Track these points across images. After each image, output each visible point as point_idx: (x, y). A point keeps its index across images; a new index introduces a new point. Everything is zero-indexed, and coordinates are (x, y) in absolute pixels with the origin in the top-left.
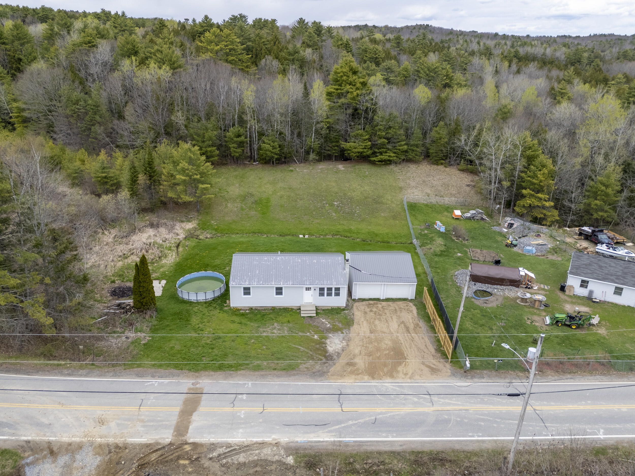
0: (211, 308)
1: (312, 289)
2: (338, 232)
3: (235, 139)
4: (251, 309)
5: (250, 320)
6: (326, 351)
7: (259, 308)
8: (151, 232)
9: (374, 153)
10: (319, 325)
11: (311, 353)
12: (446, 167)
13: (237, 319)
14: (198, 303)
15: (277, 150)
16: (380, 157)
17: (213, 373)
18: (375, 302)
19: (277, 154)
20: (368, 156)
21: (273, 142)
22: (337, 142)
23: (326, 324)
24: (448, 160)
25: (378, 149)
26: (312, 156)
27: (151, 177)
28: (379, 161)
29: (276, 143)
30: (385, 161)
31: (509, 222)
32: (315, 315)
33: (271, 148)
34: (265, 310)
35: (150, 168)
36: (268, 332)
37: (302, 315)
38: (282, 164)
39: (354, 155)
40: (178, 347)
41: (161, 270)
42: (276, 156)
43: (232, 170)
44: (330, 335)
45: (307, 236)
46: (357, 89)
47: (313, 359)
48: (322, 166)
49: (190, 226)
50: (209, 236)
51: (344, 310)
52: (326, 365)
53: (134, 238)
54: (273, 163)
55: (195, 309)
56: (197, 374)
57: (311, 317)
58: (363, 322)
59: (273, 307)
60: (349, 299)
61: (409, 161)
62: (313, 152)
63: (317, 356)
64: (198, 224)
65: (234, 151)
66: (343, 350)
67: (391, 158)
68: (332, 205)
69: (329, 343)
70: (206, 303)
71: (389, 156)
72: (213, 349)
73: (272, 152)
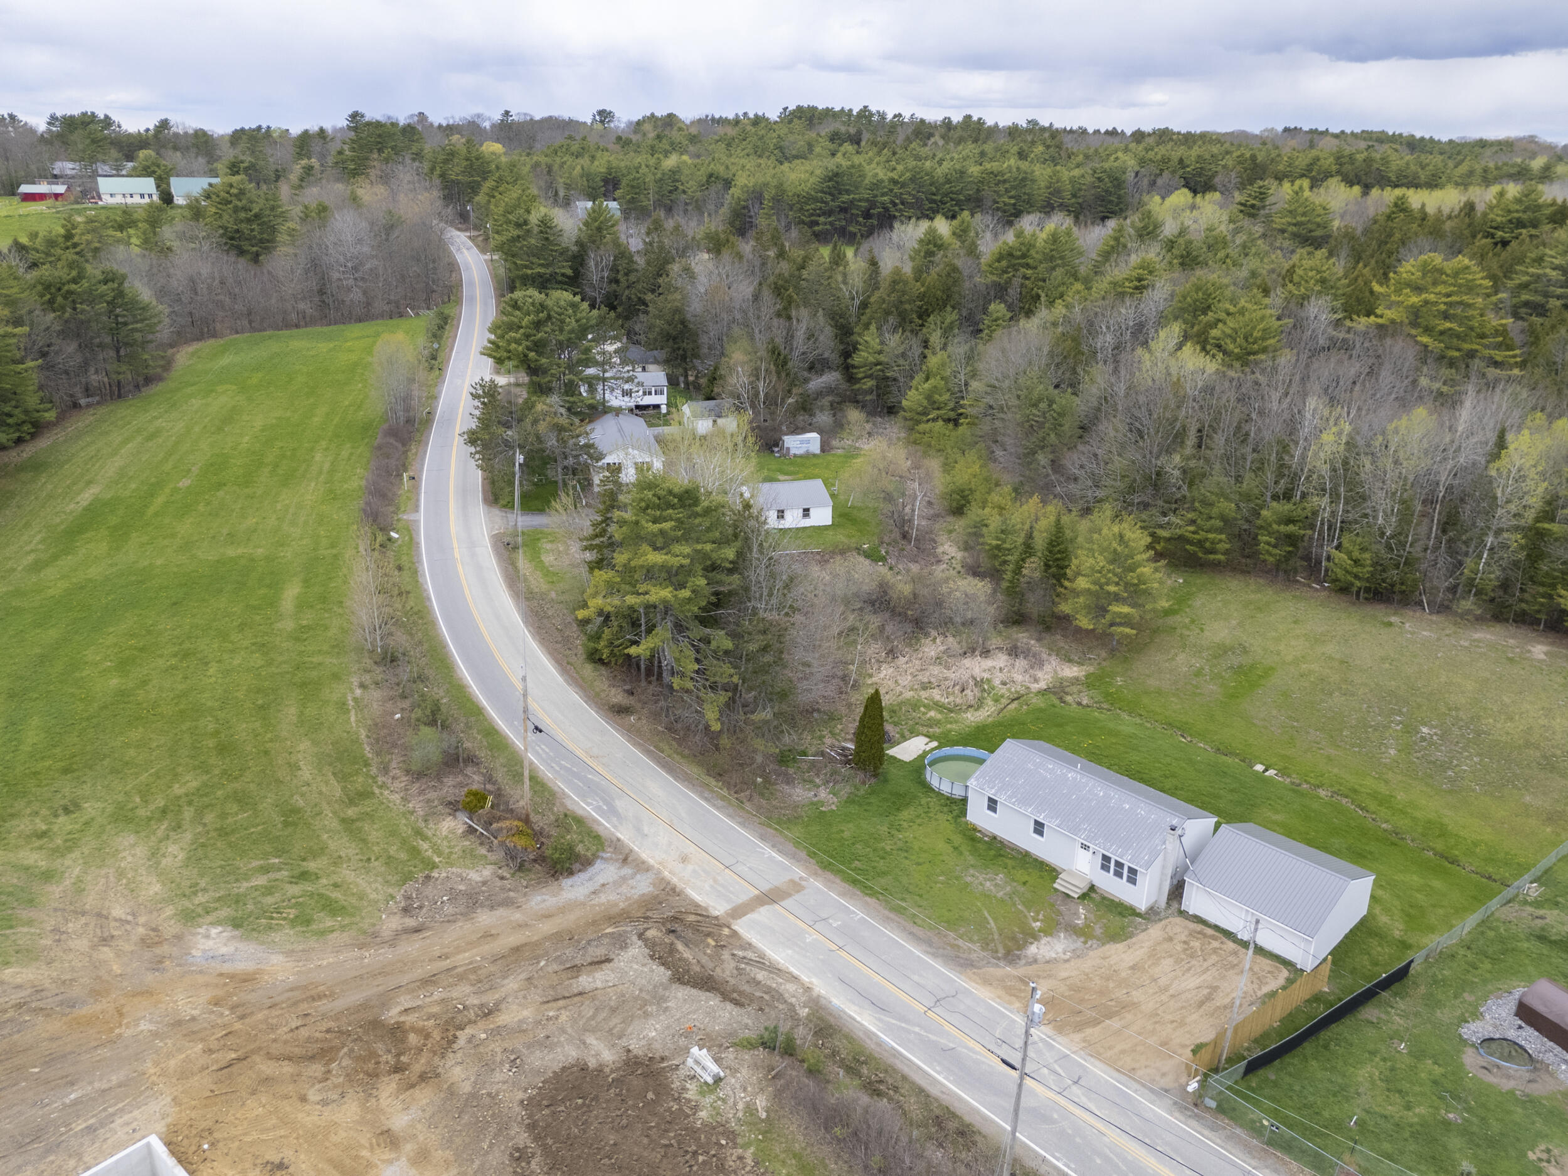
0: (945, 809)
1: (1091, 851)
2: (1355, 791)
3: (1275, 526)
4: (995, 838)
5: (974, 851)
6: (1021, 948)
7: (1006, 843)
8: (1001, 660)
10: (1064, 912)
11: (996, 937)
13: (958, 839)
14: (939, 794)
15: (1367, 571)
17: (838, 881)
18: (1217, 934)
19: (1361, 579)
21: (1363, 550)
22: (1553, 586)
23: (1078, 918)
26: (1469, 604)
32: (1077, 896)
34: (1013, 850)
36: (977, 878)
37: (1056, 885)
40: (846, 834)
41: (949, 726)
42: (1359, 583)
43: (1253, 587)
44: (1062, 935)
45: (1271, 772)
47: (987, 945)
49: (1071, 671)
50: (1085, 702)
51: (1139, 915)
52: (993, 961)
53: (967, 662)
54: (1354, 597)
55: (924, 801)
56: (820, 871)
57: (1067, 895)
58: (1142, 947)
59: (1027, 852)
62: (1474, 595)
63: (999, 945)
64: (1087, 677)
65: (1267, 551)
66: (1048, 962)
69: (1043, 942)
70: (948, 798)
72: (883, 858)
73: (1350, 573)
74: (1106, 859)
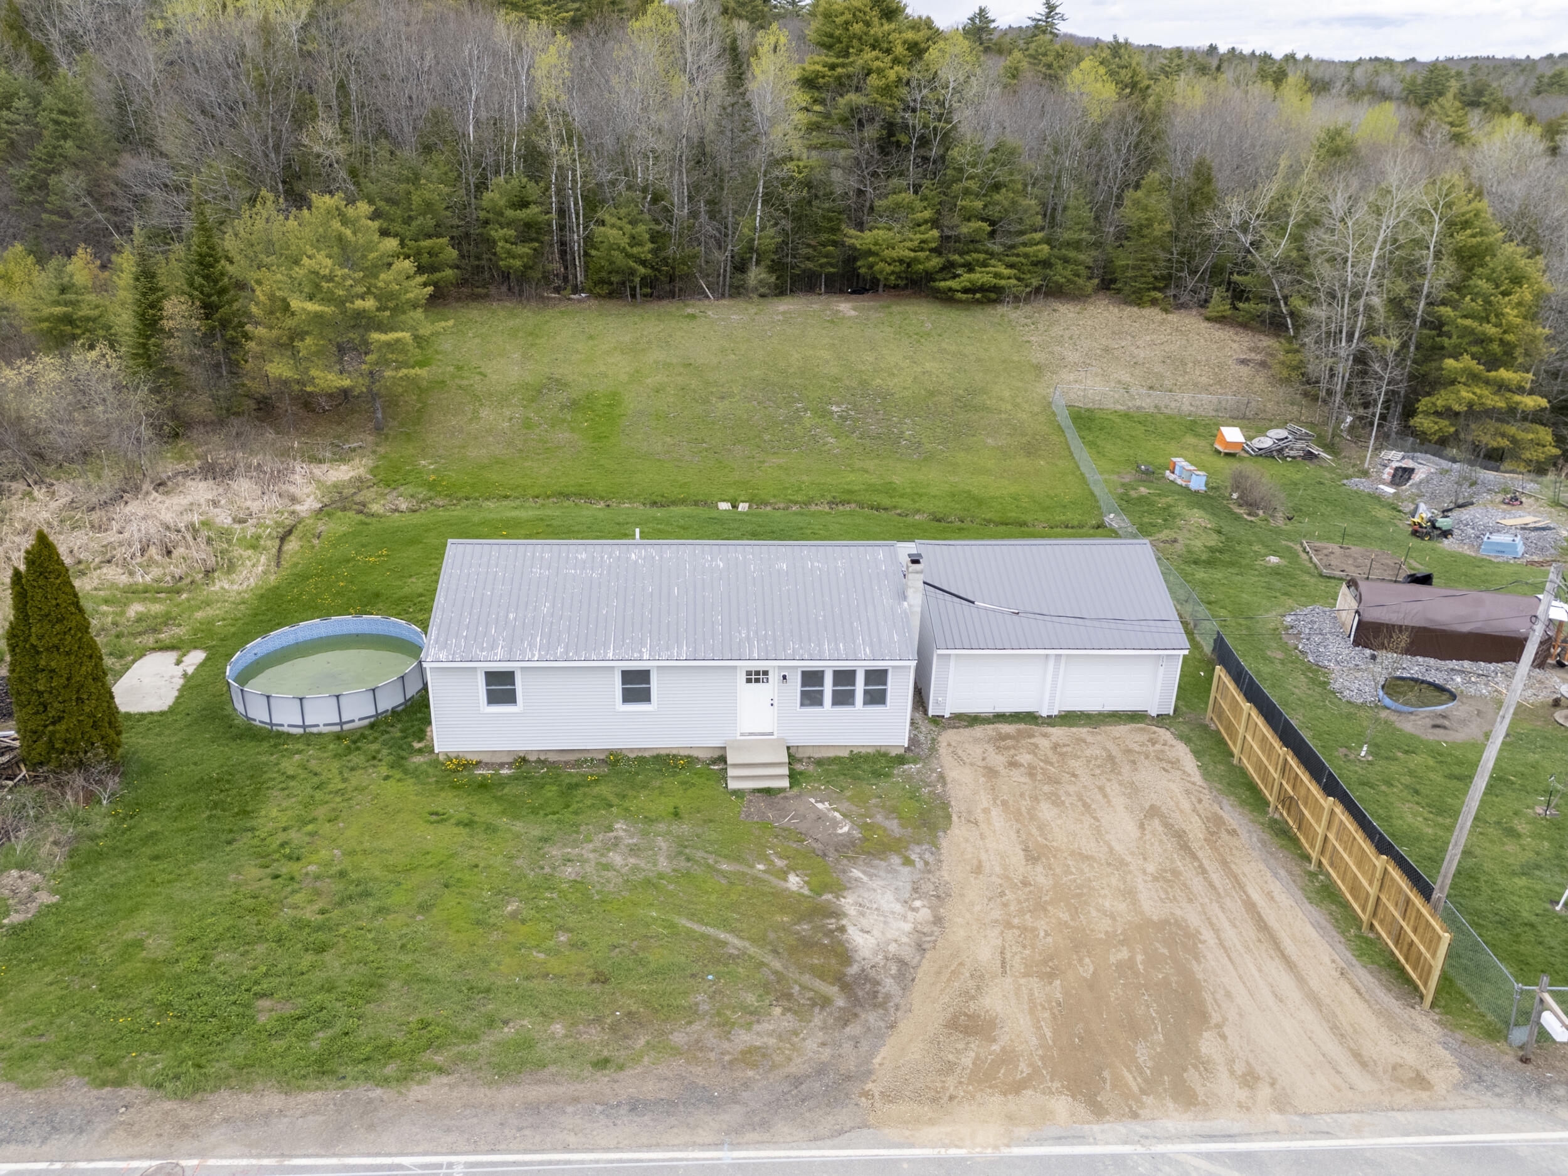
0: (356, 759)
1: (774, 677)
2: (850, 492)
3: (510, 213)
4: (522, 760)
5: (513, 808)
6: (845, 955)
7: (552, 758)
8: (200, 491)
9: (949, 269)
10: (803, 827)
11: (777, 965)
12: (1166, 311)
13: (453, 804)
14: (309, 738)
15: (645, 250)
16: (966, 279)
18: (1022, 726)
19: (643, 263)
20: (929, 276)
21: (633, 223)
22: (835, 230)
23: (835, 824)
24: (1171, 292)
25: (961, 254)
26: (756, 274)
27: (209, 309)
28: (966, 291)
29: (641, 228)
30: (982, 289)
31: (1395, 465)
32: (785, 783)
33: (624, 242)
34: (578, 764)
35: (206, 277)
36: (584, 861)
37: (733, 785)
38: (660, 298)
39: (889, 269)
40: (157, 946)
41: (199, 615)
42: (642, 270)
43: (502, 313)
44: (856, 873)
45: (743, 507)
46: (896, 61)
47: (789, 996)
48: (787, 306)
49: (341, 473)
50: (403, 507)
51: (901, 760)
52: (853, 1029)
53: (134, 507)
54: (633, 296)
55: (289, 765)
57: (768, 792)
58: (986, 811)
59: (611, 752)
60: (919, 715)
61: (1054, 292)
62: (758, 263)
63: (806, 978)
64: (373, 471)
65: (509, 252)
66: (921, 948)
67: (1003, 282)
68: (825, 414)
69: (852, 911)
70: (338, 737)
71: (997, 275)
72: (321, 949)
73: (628, 256)
74: (812, 678)
